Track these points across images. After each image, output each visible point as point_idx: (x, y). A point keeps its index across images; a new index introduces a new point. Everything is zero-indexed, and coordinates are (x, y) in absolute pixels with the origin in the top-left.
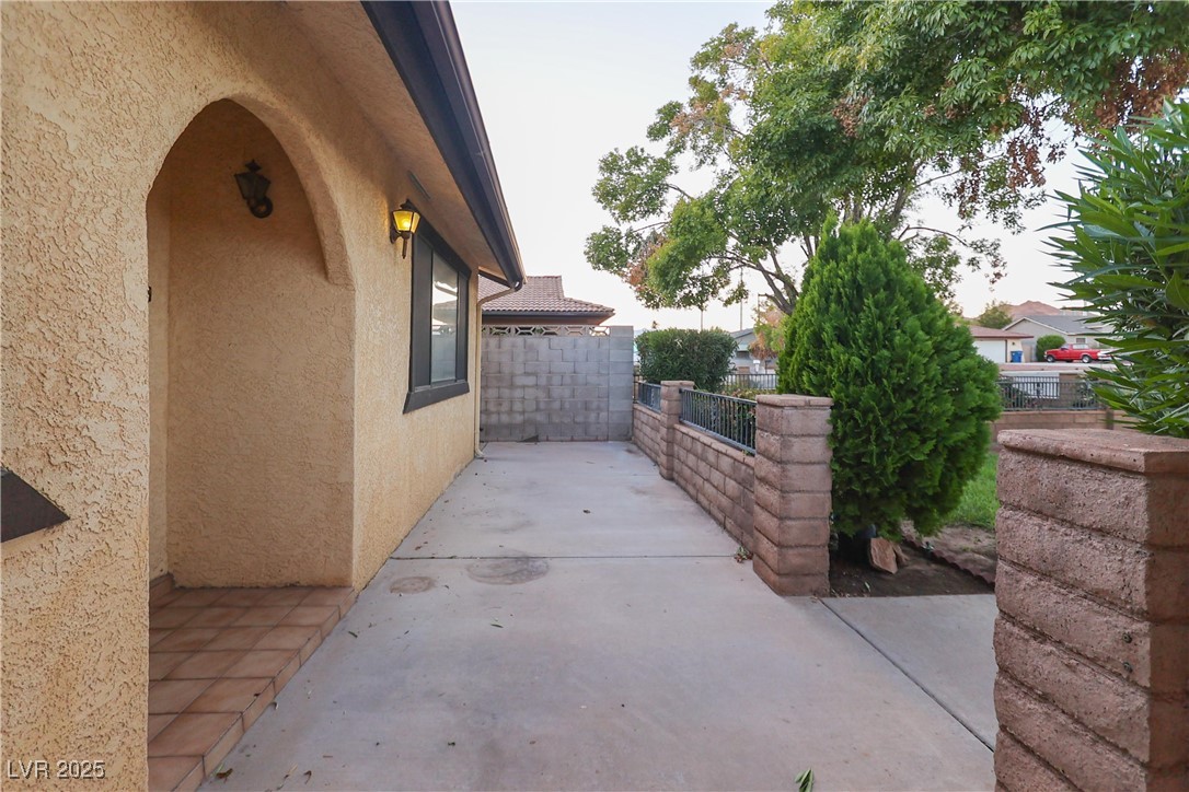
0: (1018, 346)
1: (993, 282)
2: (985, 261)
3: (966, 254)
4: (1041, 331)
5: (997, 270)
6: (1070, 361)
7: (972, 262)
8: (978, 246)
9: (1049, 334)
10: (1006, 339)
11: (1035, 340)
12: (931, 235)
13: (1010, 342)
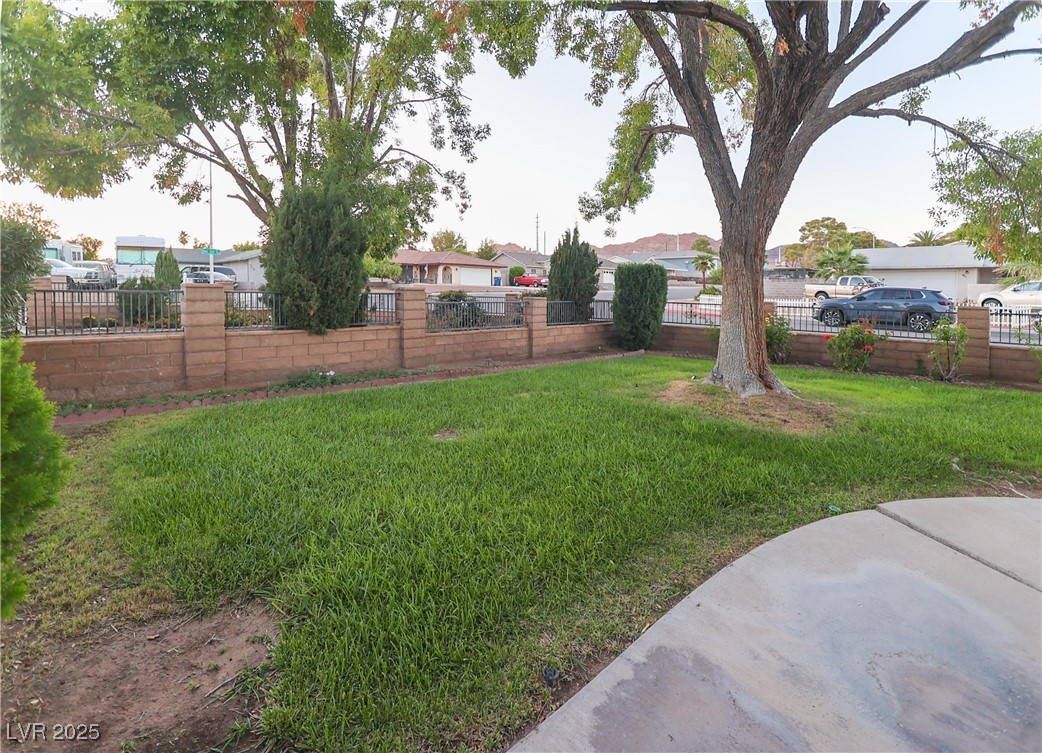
0: (498, 274)
1: (462, 212)
2: (455, 192)
3: (441, 182)
4: (511, 263)
5: (464, 201)
6: (528, 286)
7: (446, 191)
8: (449, 176)
9: (517, 265)
10: (491, 267)
11: (509, 269)
12: (414, 161)
13: (494, 270)
